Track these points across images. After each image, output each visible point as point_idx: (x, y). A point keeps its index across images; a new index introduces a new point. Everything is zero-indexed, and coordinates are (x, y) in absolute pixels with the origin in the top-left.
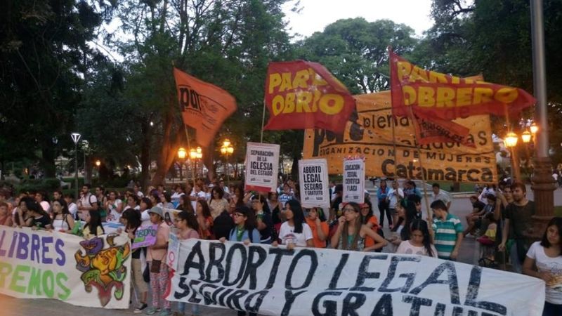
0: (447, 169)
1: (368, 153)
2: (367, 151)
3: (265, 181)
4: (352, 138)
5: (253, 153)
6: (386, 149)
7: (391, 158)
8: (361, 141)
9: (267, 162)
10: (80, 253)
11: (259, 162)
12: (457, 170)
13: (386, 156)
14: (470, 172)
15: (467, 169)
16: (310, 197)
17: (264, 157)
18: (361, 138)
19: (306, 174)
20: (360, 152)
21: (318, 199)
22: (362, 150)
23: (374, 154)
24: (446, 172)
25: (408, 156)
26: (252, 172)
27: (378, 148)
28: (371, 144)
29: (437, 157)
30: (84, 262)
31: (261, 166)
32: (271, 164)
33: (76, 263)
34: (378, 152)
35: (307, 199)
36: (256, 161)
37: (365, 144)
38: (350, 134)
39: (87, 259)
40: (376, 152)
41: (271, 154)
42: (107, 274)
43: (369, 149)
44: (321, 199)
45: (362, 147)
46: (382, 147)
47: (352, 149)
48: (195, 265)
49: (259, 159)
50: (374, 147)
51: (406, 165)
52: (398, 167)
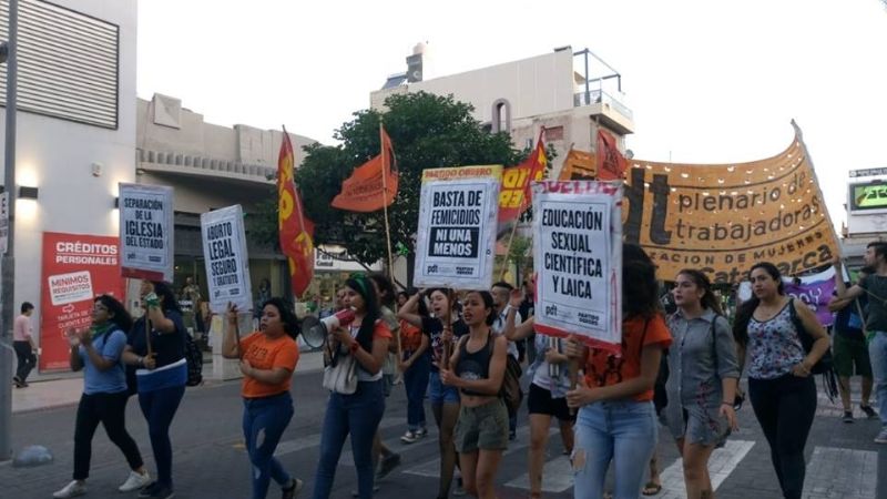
1: (677, 261)
2: (676, 258)
4: (653, 240)
5: (129, 202)
6: (702, 255)
7: (709, 265)
8: (667, 246)
9: (152, 222)
11: (140, 221)
12: (790, 262)
13: (702, 264)
17: (148, 210)
18: (668, 242)
20: (667, 259)
22: (670, 257)
23: (686, 261)
25: (731, 261)
26: (129, 241)
27: (691, 255)
28: (682, 250)
31: (143, 229)
32: (159, 226)
34: (692, 260)
36: (135, 220)
37: (674, 249)
38: (651, 235)
40: (689, 259)
41: (159, 205)
43: (679, 256)
45: (670, 254)
46: (697, 254)
49: (138, 215)
50: (685, 254)
51: (729, 271)
52: (717, 275)
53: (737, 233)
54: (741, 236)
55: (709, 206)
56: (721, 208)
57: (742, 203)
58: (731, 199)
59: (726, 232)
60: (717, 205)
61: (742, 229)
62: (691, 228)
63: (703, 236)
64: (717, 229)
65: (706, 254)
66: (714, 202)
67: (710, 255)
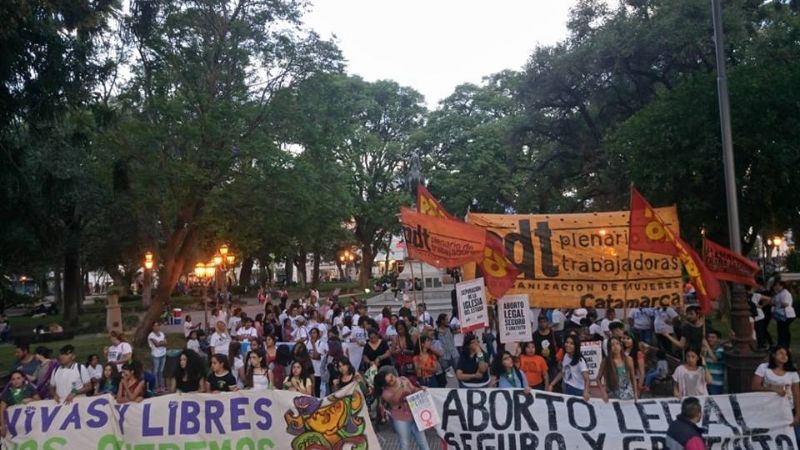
0: (642, 298)
1: (566, 289)
2: (565, 287)
3: (479, 317)
4: (545, 275)
5: (463, 293)
6: (584, 284)
7: (590, 292)
8: (557, 278)
9: (477, 298)
10: (290, 413)
11: (471, 300)
12: (651, 298)
13: (585, 291)
14: (663, 297)
15: (660, 296)
16: (512, 332)
18: (557, 275)
19: (507, 310)
20: (557, 288)
21: (520, 333)
22: (560, 287)
23: (573, 290)
24: (641, 301)
25: (606, 290)
26: (466, 313)
27: (576, 283)
28: (568, 280)
29: (633, 287)
30: (296, 424)
31: (472, 303)
32: (480, 299)
33: (286, 426)
34: (577, 288)
35: (508, 334)
36: (468, 300)
37: (562, 280)
38: (543, 270)
39: (300, 421)
40: (575, 288)
41: (478, 289)
42: (336, 433)
43: (566, 285)
44: (524, 333)
45: (560, 283)
46: (582, 283)
47: (547, 285)
48: (453, 413)
49: (470, 297)
50: (572, 283)
51: (605, 298)
52: (597, 301)
53: (609, 267)
54: (613, 270)
55: (584, 243)
56: (593, 244)
57: (609, 241)
58: (600, 237)
59: (600, 265)
60: (590, 242)
61: (612, 264)
62: (574, 262)
63: (583, 269)
64: (593, 263)
65: (588, 283)
66: (587, 240)
67: (590, 283)
